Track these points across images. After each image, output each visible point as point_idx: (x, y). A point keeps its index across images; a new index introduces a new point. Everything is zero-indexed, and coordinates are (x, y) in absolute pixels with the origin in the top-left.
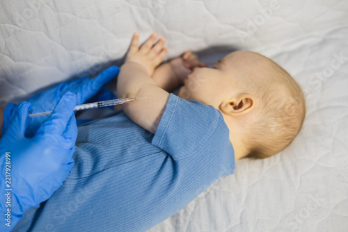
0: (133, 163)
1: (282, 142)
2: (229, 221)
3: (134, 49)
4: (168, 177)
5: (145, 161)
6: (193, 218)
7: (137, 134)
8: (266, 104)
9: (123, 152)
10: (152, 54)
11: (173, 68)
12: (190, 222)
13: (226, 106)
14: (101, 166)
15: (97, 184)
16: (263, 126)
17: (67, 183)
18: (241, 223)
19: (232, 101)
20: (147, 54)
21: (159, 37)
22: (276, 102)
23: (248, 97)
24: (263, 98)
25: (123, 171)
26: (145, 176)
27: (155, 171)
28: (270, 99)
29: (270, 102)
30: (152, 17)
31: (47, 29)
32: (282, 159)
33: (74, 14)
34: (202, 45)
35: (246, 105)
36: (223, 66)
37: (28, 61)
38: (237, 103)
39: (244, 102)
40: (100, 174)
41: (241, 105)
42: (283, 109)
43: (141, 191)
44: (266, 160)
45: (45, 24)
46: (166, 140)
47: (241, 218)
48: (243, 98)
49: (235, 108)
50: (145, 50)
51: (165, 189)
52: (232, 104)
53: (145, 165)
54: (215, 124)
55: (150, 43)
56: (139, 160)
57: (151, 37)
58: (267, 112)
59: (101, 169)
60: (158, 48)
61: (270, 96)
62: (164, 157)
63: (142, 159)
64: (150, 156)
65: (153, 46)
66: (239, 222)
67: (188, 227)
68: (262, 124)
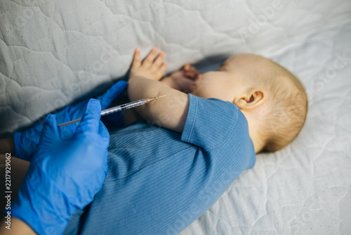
0: (168, 160)
1: (293, 131)
2: (257, 213)
3: (137, 64)
4: (202, 169)
5: (178, 157)
6: (221, 217)
7: (163, 135)
8: (275, 95)
9: (155, 152)
10: (155, 68)
11: (175, 80)
12: (219, 221)
13: (239, 101)
14: (136, 166)
15: (136, 183)
16: (276, 116)
17: (106, 186)
18: (268, 213)
19: (243, 96)
20: (150, 68)
21: (158, 51)
22: (283, 92)
23: (258, 90)
24: (271, 90)
25: (159, 168)
26: (180, 170)
27: (189, 165)
28: (278, 91)
29: (278, 94)
30: (152, 30)
31: (55, 48)
32: (292, 151)
33: (80, 31)
34: (198, 56)
35: (257, 98)
36: (227, 68)
37: (34, 85)
38: (248, 98)
39: (254, 95)
40: (138, 173)
41: (252, 99)
42: (291, 97)
43: (179, 185)
44: (278, 153)
45: (53, 43)
46: (196, 134)
47: (267, 208)
48: (253, 92)
49: (248, 102)
50: (147, 64)
51: (200, 181)
52: (243, 99)
53: (178, 161)
54: (237, 115)
55: (152, 58)
56: (172, 157)
57: (151, 52)
58: (277, 103)
59: (137, 169)
60: (159, 61)
61: (277, 88)
62: (195, 151)
63: (175, 155)
64: (182, 152)
65: (154, 60)
66: (266, 213)
67: (217, 226)
68: (274, 115)
